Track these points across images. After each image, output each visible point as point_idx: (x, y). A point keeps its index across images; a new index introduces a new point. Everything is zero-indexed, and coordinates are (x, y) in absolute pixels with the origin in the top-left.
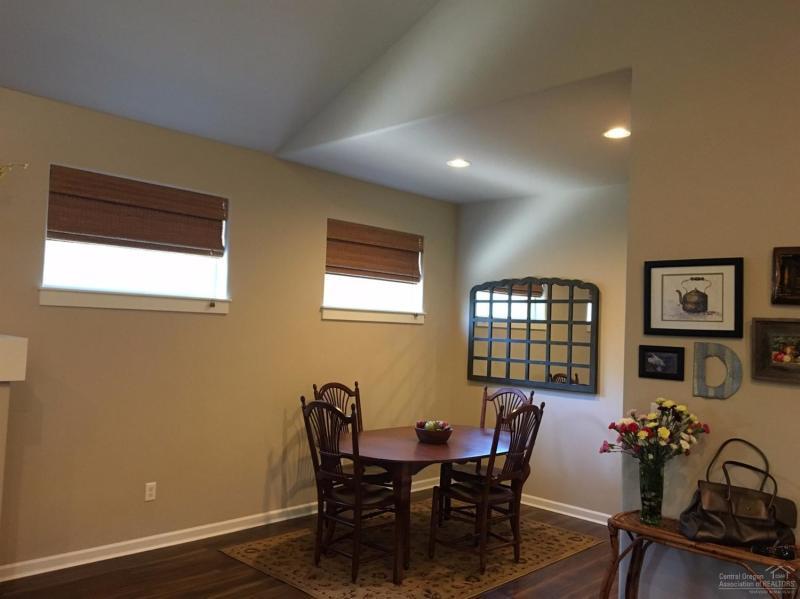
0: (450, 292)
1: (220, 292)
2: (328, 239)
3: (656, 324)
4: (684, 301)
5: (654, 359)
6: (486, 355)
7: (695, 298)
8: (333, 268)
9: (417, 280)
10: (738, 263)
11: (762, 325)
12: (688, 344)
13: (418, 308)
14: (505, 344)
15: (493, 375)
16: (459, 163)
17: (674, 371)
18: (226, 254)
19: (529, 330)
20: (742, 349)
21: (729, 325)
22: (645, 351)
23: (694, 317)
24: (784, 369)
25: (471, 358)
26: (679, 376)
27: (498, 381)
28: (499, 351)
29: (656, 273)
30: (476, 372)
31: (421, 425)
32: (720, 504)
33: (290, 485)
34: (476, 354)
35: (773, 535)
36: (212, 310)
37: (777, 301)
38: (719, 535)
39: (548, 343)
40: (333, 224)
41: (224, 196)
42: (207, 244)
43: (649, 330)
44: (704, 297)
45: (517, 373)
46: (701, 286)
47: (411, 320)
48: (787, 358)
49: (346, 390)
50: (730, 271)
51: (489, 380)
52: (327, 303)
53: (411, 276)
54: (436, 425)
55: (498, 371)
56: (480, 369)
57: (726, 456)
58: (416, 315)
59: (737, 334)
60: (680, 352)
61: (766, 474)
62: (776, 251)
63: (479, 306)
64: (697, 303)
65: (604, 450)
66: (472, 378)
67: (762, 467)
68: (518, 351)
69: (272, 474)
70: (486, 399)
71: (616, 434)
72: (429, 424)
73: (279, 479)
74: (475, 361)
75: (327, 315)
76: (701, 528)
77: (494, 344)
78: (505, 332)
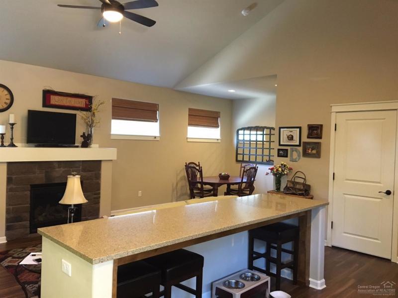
0: (230, 131)
1: (157, 134)
2: (189, 115)
3: (281, 143)
4: (288, 137)
5: (281, 152)
6: (242, 153)
7: (290, 137)
8: (190, 124)
9: (218, 127)
10: (300, 128)
11: (305, 143)
12: (289, 148)
13: (218, 137)
14: (248, 149)
15: (244, 160)
16: (232, 91)
17: (285, 155)
18: (158, 121)
19: (256, 144)
20: (300, 149)
21: (298, 143)
22: (279, 150)
23: (290, 141)
24: (309, 154)
25: (237, 154)
26: (287, 156)
27: (246, 162)
28: (247, 152)
29: (282, 130)
30: (239, 159)
31: (220, 174)
32: (292, 185)
33: (179, 194)
34: (238, 153)
35: (303, 192)
36: (155, 139)
37: (308, 137)
38: (291, 192)
39: (263, 148)
40: (190, 110)
41: (157, 103)
42: (153, 119)
43: (280, 145)
44: (292, 136)
45: (253, 159)
46: (292, 134)
47: (216, 141)
48: (310, 151)
49: (196, 164)
50: (298, 130)
51: (243, 161)
52: (188, 136)
53: (216, 126)
54: (225, 174)
55: (246, 158)
56: (240, 158)
57: (296, 175)
58: (218, 140)
59: (299, 145)
60: (287, 150)
61: (305, 179)
62: (308, 125)
63: (240, 136)
64: (291, 138)
65: (267, 175)
66: (237, 161)
67: (304, 178)
68: (253, 152)
69: (173, 191)
70: (241, 167)
71: (270, 171)
72: (223, 174)
73: (175, 192)
74: (238, 155)
75: (189, 140)
76: (287, 191)
77: (245, 149)
78: (249, 145)
